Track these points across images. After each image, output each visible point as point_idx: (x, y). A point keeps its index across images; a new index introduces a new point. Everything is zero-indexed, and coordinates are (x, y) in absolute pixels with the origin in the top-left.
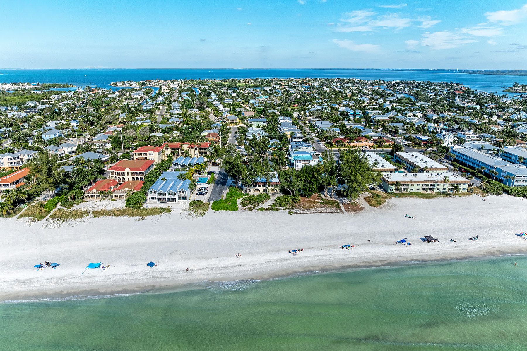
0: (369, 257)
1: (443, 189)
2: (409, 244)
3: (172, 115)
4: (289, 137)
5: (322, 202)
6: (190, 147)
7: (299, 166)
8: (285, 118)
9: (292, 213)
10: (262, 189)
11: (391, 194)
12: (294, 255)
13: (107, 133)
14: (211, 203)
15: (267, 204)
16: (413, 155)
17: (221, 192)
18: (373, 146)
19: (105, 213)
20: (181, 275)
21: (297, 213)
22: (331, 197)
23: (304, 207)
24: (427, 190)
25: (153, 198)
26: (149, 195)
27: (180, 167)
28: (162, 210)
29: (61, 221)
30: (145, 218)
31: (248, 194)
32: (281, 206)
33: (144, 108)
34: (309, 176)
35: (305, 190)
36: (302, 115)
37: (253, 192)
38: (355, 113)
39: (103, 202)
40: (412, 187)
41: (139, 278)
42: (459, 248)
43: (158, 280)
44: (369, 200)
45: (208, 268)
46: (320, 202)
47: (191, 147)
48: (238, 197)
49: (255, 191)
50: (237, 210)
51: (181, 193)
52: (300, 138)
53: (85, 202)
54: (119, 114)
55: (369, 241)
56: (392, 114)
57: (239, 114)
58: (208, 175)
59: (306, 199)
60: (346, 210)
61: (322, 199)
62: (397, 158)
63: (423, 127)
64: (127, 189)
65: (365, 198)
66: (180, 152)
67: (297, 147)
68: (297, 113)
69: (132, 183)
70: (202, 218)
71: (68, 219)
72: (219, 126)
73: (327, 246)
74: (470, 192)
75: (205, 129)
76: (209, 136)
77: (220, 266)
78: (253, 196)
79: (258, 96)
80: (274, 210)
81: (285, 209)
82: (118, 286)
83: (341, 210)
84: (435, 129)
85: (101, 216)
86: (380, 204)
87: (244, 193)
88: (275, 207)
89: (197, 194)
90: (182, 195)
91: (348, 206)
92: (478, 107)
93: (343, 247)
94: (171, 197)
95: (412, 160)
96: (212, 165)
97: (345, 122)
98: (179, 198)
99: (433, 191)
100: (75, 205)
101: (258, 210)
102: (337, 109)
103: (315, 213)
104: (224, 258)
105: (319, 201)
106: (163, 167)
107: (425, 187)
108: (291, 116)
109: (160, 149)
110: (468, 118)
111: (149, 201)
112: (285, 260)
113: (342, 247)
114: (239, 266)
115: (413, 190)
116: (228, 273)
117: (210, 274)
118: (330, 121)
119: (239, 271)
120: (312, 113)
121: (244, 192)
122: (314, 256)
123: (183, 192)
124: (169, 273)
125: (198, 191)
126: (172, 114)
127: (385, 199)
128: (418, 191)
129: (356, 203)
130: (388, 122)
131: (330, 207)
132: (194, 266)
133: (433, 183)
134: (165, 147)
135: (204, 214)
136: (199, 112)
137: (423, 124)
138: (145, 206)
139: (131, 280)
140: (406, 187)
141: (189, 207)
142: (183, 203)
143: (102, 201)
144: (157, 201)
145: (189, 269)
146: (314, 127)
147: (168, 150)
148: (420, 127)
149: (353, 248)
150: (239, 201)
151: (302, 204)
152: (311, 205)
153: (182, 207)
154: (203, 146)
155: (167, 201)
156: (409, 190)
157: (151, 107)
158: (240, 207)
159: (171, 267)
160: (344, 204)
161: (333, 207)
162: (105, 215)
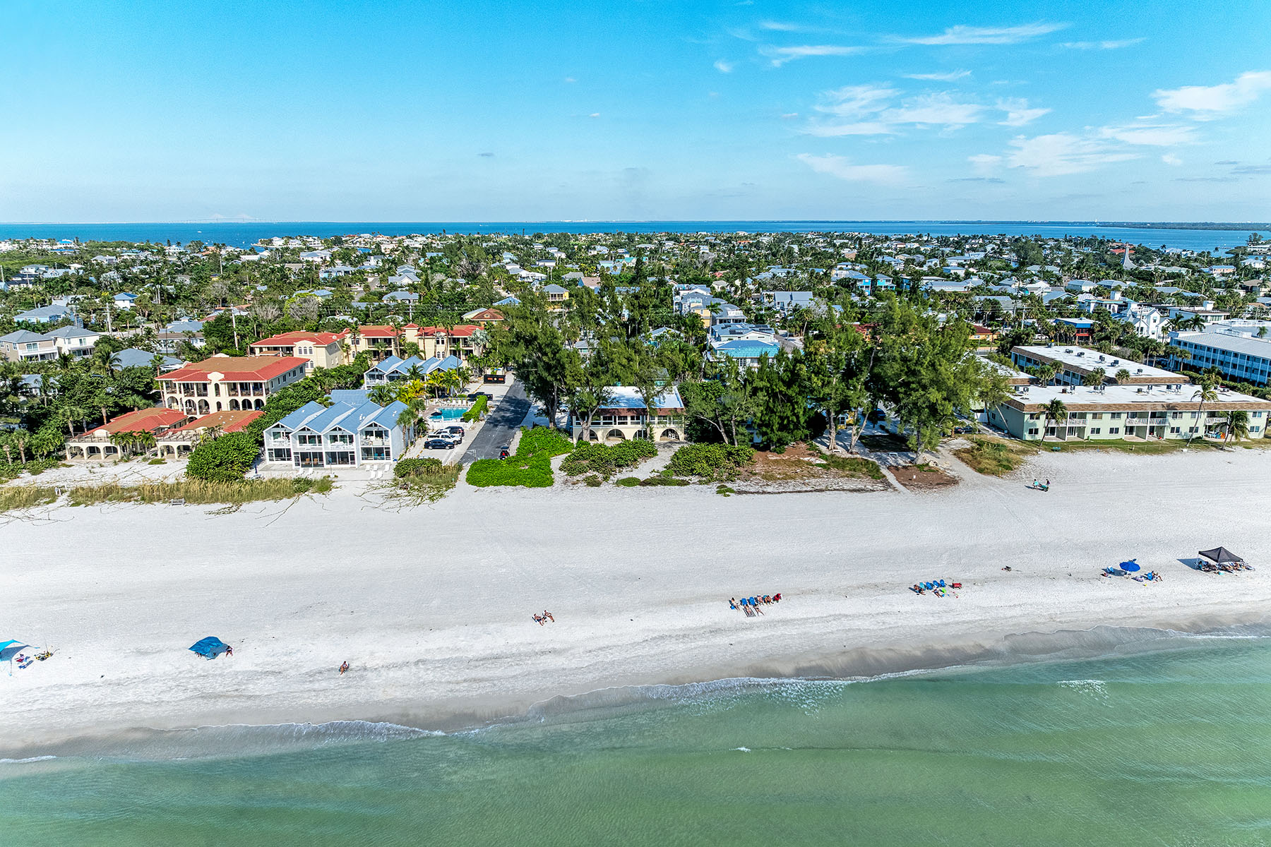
1: (1191, 429)
2: (1151, 577)
5: (825, 462)
8: (692, 286)
9: (731, 491)
10: (630, 430)
11: (1037, 443)
12: (749, 614)
14: (467, 467)
15: (644, 470)
16: (1069, 352)
17: (507, 439)
19: (111, 493)
20: (316, 686)
22: (848, 451)
23: (769, 477)
24: (1140, 431)
25: (280, 454)
26: (270, 444)
30: (241, 508)
31: (587, 444)
32: (692, 472)
33: (322, 275)
36: (737, 287)
37: (602, 439)
38: (874, 281)
40: (1096, 424)
44: (969, 457)
45: (423, 661)
46: (818, 462)
47: (426, 334)
48: (555, 451)
49: (611, 438)
50: (551, 483)
51: (373, 438)
53: (63, 468)
55: (1008, 568)
56: (971, 283)
57: (570, 285)
59: (772, 457)
60: (905, 485)
61: (821, 455)
62: (1022, 362)
65: (957, 454)
67: (733, 333)
68: (724, 283)
69: (226, 415)
70: (433, 506)
73: (863, 587)
78: (601, 448)
79: (621, 257)
80: (668, 485)
81: (706, 483)
83: (888, 485)
84: (1100, 304)
85: (96, 503)
86: (1008, 468)
87: (575, 441)
88: (675, 477)
89: (427, 445)
90: (375, 442)
91: (908, 472)
93: (923, 588)
94: (340, 447)
95: (1071, 360)
96: (486, 380)
97: (853, 299)
98: (367, 452)
99: (1160, 436)
100: (25, 474)
101: (618, 483)
102: (826, 277)
103: (806, 491)
104: (492, 627)
105: (813, 459)
107: (1136, 422)
108: (708, 284)
111: (268, 462)
112: (715, 631)
113: (918, 590)
114: (543, 653)
115: (1098, 431)
117: (432, 682)
118: (815, 295)
119: (545, 671)
120: (761, 285)
121: (575, 439)
122: (824, 620)
123: (379, 434)
125: (431, 437)
126: (394, 286)
127: (1021, 457)
128: (1114, 437)
129: (930, 465)
131: (852, 476)
133: (1160, 409)
135: (441, 495)
137: (1063, 298)
138: (250, 475)
139: (114, 705)
140: (1077, 423)
141: (392, 476)
142: (375, 467)
143: (121, 464)
144: (293, 462)
145: (353, 666)
146: (771, 309)
147: (358, 342)
149: (956, 590)
150: (556, 462)
151: (759, 468)
152: (790, 470)
153: (373, 476)
154: (461, 333)
155: (324, 461)
156: (1087, 433)
157: (340, 274)
158: (559, 476)
159: (285, 658)
160: (894, 469)
161: (860, 477)
162: (110, 500)
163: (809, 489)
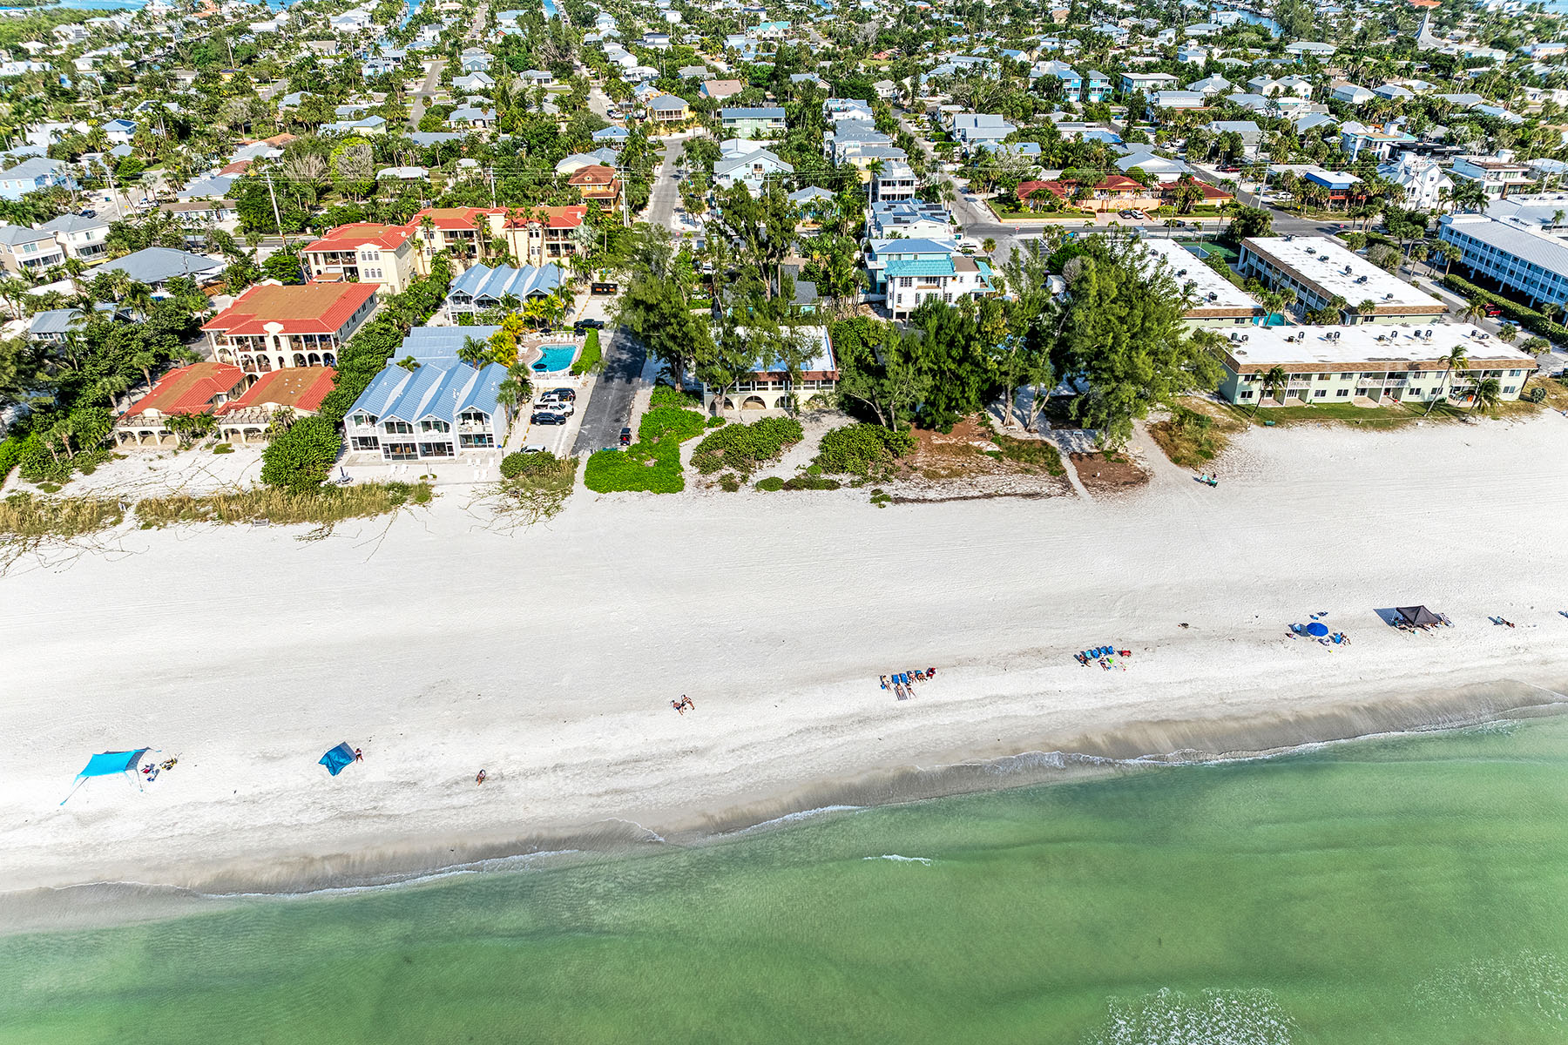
0: (1191, 702)
1: (1434, 390)
2: (1339, 639)
3: (460, 95)
4: (866, 177)
5: (997, 449)
6: (513, 225)
7: (905, 299)
8: (850, 103)
9: (887, 499)
10: (771, 395)
11: (1247, 411)
12: (901, 696)
13: (232, 169)
14: (585, 456)
15: (795, 460)
16: (1311, 252)
17: (624, 407)
18: (1157, 211)
19: (181, 509)
20: (455, 801)
21: (903, 500)
22: (1026, 426)
23: (931, 475)
24: (1374, 394)
25: (367, 442)
26: (353, 430)
27: (473, 308)
28: (399, 494)
29: (16, 548)
30: (334, 530)
31: (722, 421)
32: (843, 469)
33: (367, 72)
34: (949, 356)
35: (933, 404)
36: (907, 93)
37: (740, 412)
38: (1086, 82)
39: (185, 457)
40: (1322, 385)
41: (287, 821)
42: (1528, 657)
43: (363, 828)
44: (1166, 436)
45: (562, 766)
46: (989, 449)
47: (516, 225)
48: (686, 433)
49: (749, 403)
50: (681, 488)
51: (471, 422)
52: (903, 183)
53: (116, 461)
54: (278, 98)
55: (1185, 625)
56: (1210, 86)
57: (689, 91)
58: (578, 338)
59: (937, 440)
60: (1086, 485)
61: (995, 438)
62: (1253, 261)
63: (1324, 136)
64: (271, 407)
65: (1153, 430)
66: (476, 243)
67: (897, 221)
68: (889, 84)
69: (294, 379)
70: (550, 524)
71: (45, 537)
72: (620, 138)
73: (1024, 654)
74: (1532, 401)
75: (569, 149)
76: (582, 180)
77: (609, 757)
78: (736, 429)
79: (755, 21)
80: (818, 487)
81: (859, 484)
82: (202, 863)
83: (1068, 486)
84: (1368, 143)
85: (169, 523)
86: (1209, 456)
87: (704, 411)
88: (824, 477)
89: (534, 420)
90: (475, 428)
91: (1092, 464)
92: (1500, 56)
93: (1089, 655)
94: (434, 436)
95: (1310, 270)
96: (594, 292)
97: (1056, 116)
98: (466, 438)
99: (1396, 398)
100: (77, 475)
101: (758, 486)
102: (1024, 69)
103: (973, 498)
104: (629, 717)
105: (983, 444)
106: (409, 308)
107: (1370, 383)
108: (869, 95)
109: (403, 234)
110: (1474, 100)
111: (351, 450)
112: (864, 720)
113: (1083, 659)
114: (685, 753)
115: (1323, 393)
116: (642, 789)
117: (572, 795)
118: (1005, 114)
119: (687, 779)
120: (939, 85)
121: (707, 409)
122: (979, 703)
123: (478, 417)
124: (407, 792)
125: (537, 407)
126: (462, 94)
127: (1227, 435)
128: (1342, 399)
129: (1120, 451)
130: (1203, 118)
131: (1028, 471)
132: (507, 756)
133: (1400, 369)
134: (420, 228)
135: (558, 507)
136: (556, 81)
137: (1324, 125)
138: (334, 475)
139: (254, 829)
140: (1300, 385)
141: (499, 476)
142: (478, 461)
143: (182, 453)
144: (381, 451)
145: (489, 773)
146: (948, 137)
147: (432, 236)
148: (1313, 138)
149: (1125, 659)
150: (687, 449)
151: (920, 459)
152: (957, 462)
153: (476, 478)
154: (559, 221)
155: (418, 453)
156: (1311, 396)
157: (390, 69)
158: (690, 474)
159: (418, 764)
160: (1076, 457)
161: (1036, 473)
162: (183, 518)
163: (976, 493)
